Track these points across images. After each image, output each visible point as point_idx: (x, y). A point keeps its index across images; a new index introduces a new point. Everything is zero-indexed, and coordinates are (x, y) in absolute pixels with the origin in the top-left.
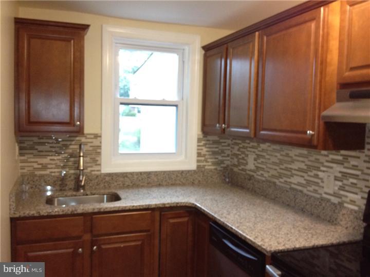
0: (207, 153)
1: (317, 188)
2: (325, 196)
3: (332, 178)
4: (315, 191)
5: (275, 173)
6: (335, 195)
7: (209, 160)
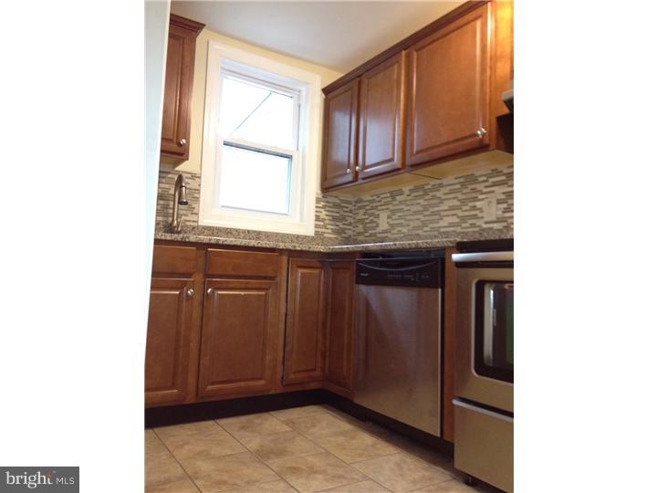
0: (327, 218)
1: (474, 221)
2: (485, 226)
3: (494, 201)
4: (473, 225)
5: (417, 223)
6: (498, 220)
7: (328, 226)
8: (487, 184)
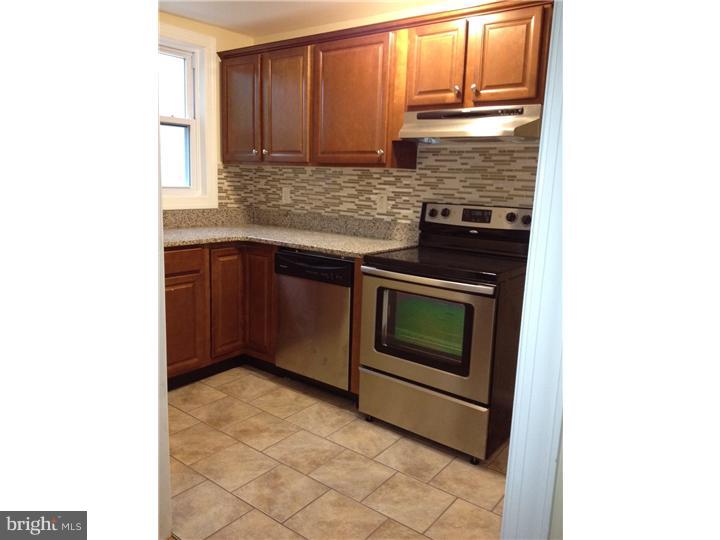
0: (229, 188)
1: (368, 211)
2: (377, 216)
3: (385, 198)
4: (368, 214)
5: (319, 203)
6: (388, 214)
7: (231, 197)
8: (379, 181)
